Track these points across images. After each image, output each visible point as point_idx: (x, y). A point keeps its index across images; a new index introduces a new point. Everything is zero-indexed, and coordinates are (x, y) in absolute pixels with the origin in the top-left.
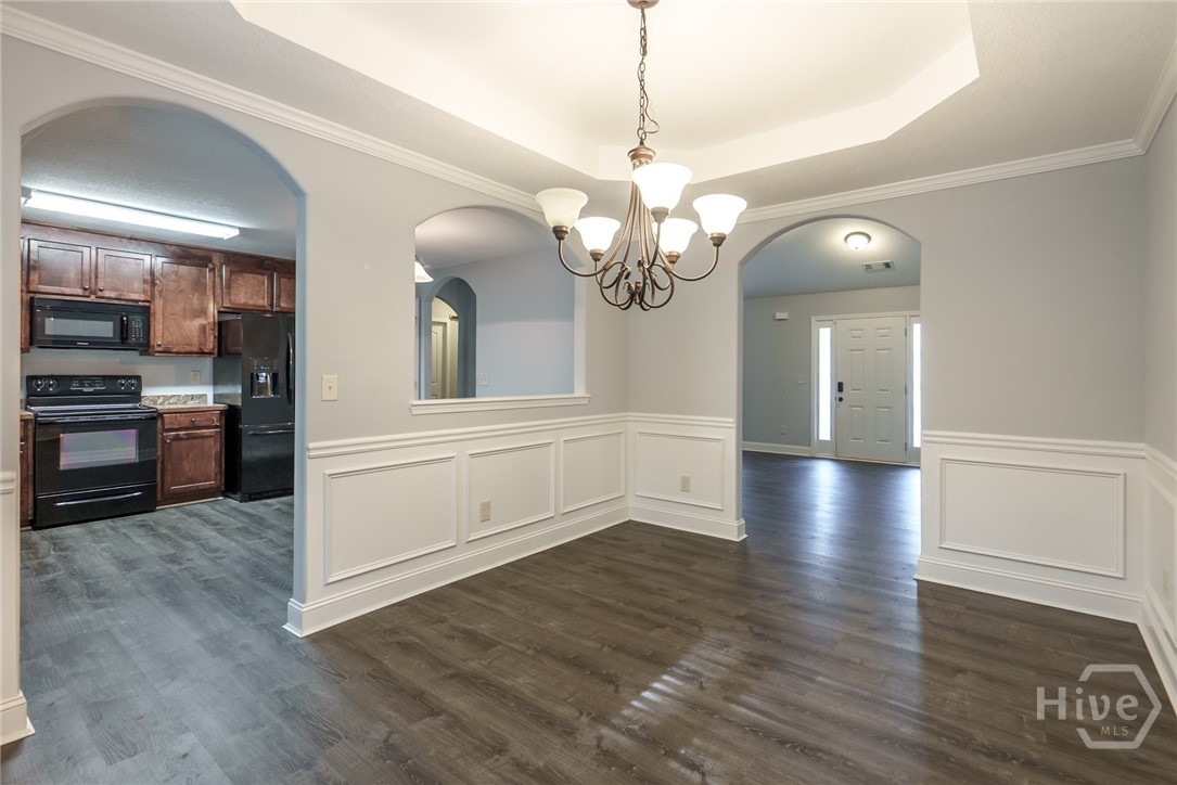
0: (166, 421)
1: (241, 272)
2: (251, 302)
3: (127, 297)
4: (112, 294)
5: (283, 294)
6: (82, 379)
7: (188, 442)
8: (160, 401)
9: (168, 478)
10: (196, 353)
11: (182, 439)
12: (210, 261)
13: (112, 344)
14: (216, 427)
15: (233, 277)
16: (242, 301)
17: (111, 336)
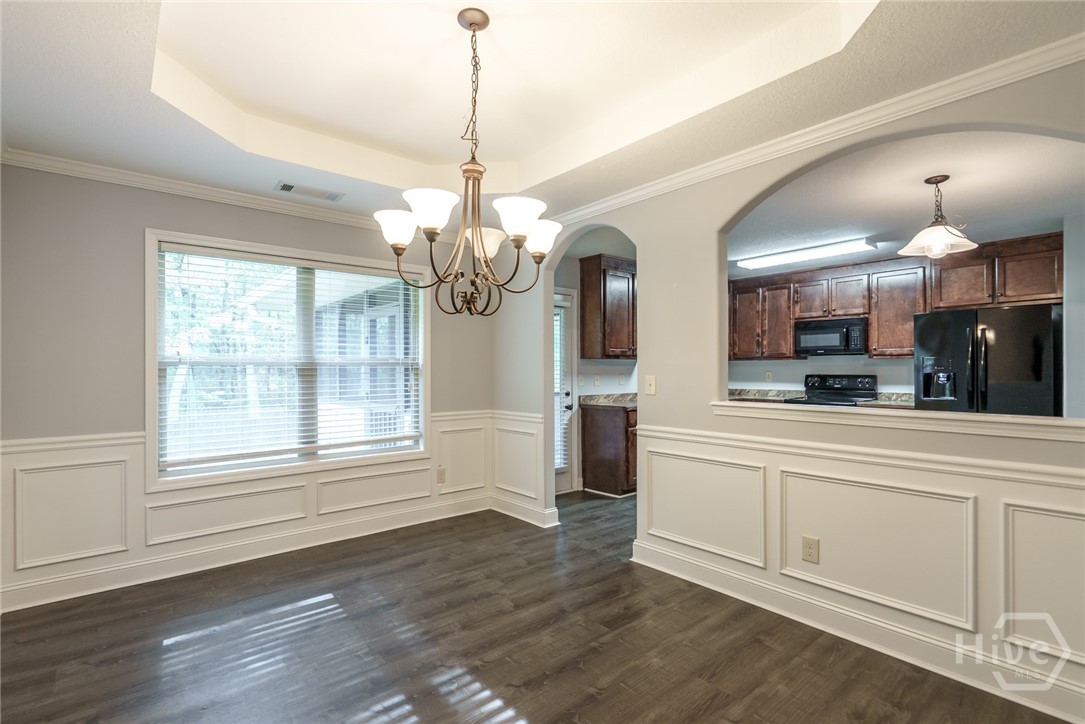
1: (954, 268)
2: (966, 298)
4: (842, 312)
13: (838, 350)
15: (946, 274)
16: (955, 299)
17: (838, 344)
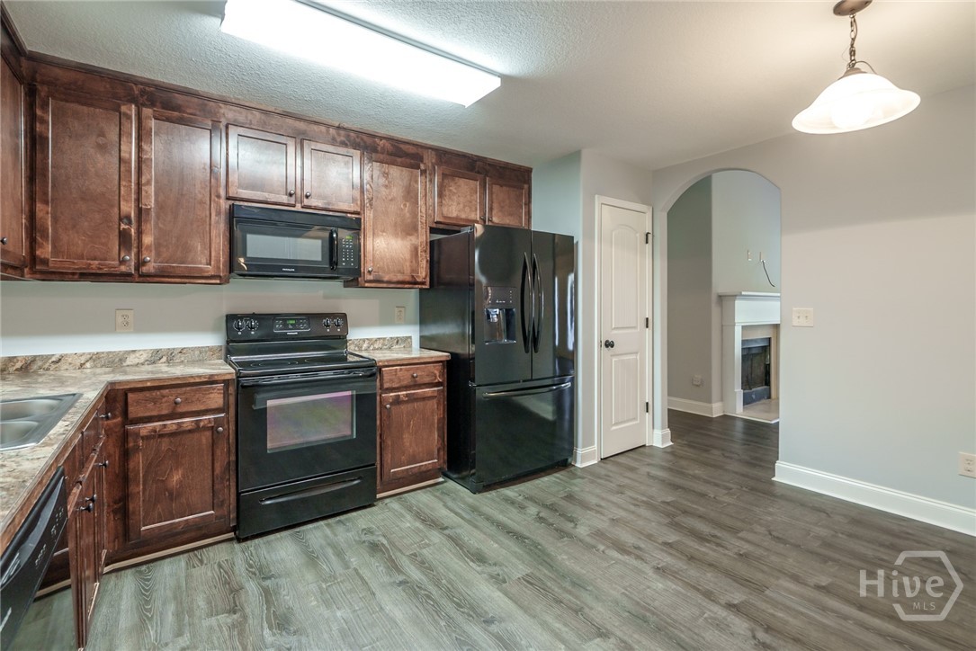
0: (386, 378)
1: (453, 176)
2: (463, 216)
3: (336, 208)
4: (320, 204)
5: (495, 205)
6: (284, 318)
7: (410, 406)
8: (365, 346)
9: (388, 458)
10: (409, 283)
11: (403, 402)
12: (421, 160)
13: (323, 270)
14: (438, 384)
15: (446, 181)
16: (454, 215)
17: (319, 259)
